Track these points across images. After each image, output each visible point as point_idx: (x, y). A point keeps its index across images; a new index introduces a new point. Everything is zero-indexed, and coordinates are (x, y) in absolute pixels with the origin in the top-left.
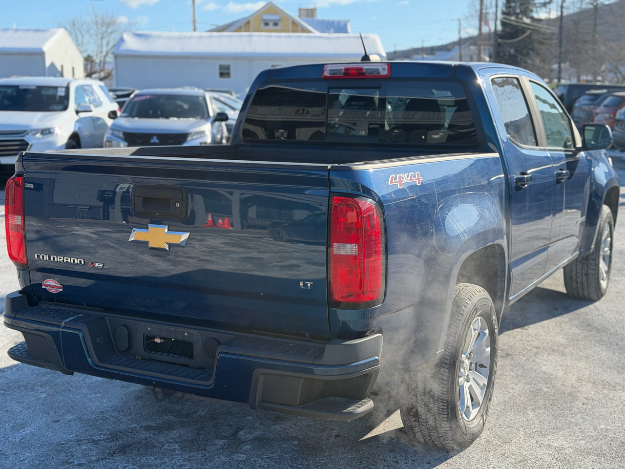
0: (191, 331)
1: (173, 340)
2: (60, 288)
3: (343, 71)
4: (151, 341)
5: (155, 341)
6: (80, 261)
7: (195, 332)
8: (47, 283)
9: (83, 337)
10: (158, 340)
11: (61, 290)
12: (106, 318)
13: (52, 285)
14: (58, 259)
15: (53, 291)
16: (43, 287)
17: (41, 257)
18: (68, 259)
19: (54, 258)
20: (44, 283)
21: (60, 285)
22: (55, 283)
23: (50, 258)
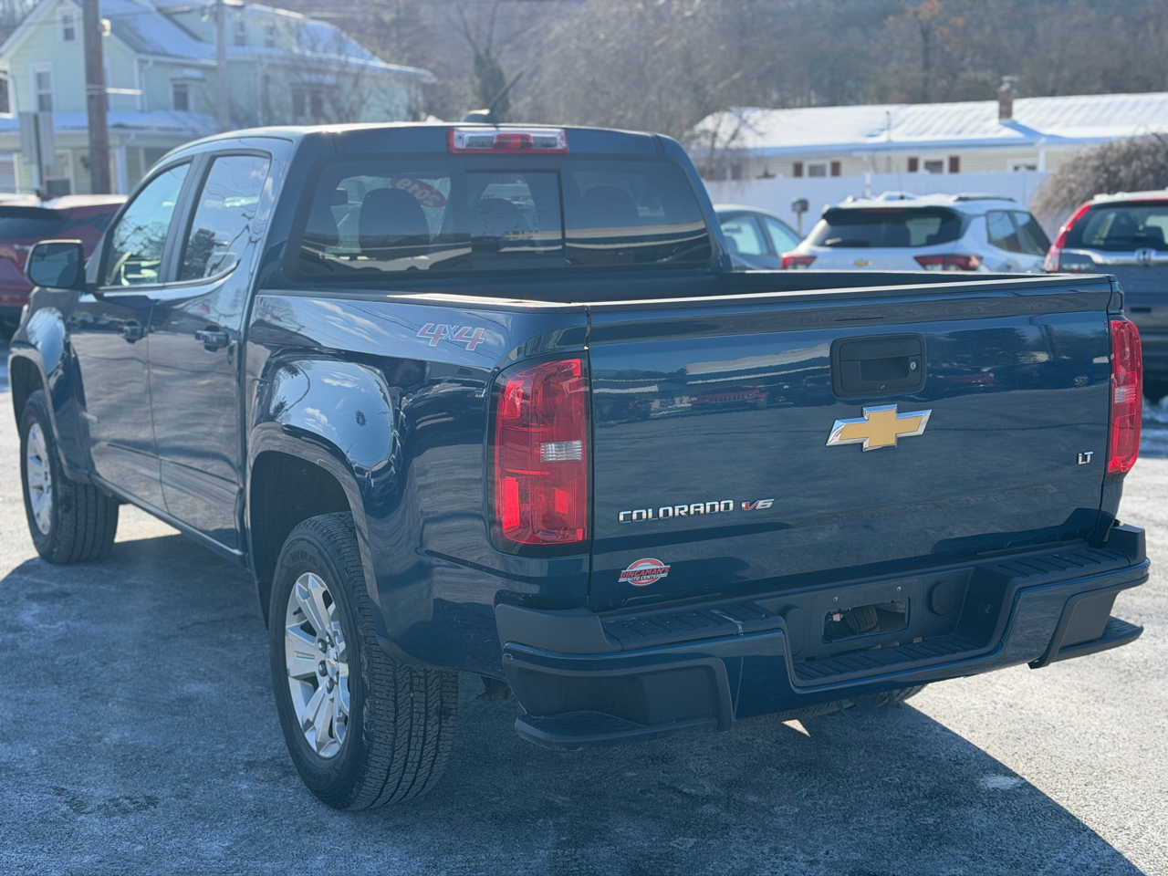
0: (908, 581)
2: (663, 572)
4: (830, 621)
5: (833, 619)
7: (914, 581)
8: (634, 569)
9: (785, 636)
10: (837, 618)
11: (665, 575)
13: (645, 571)
14: (677, 511)
15: (645, 581)
16: (621, 580)
17: (635, 516)
18: (699, 507)
19: (666, 512)
20: (627, 570)
21: (664, 566)
22: (653, 563)
23: (656, 514)
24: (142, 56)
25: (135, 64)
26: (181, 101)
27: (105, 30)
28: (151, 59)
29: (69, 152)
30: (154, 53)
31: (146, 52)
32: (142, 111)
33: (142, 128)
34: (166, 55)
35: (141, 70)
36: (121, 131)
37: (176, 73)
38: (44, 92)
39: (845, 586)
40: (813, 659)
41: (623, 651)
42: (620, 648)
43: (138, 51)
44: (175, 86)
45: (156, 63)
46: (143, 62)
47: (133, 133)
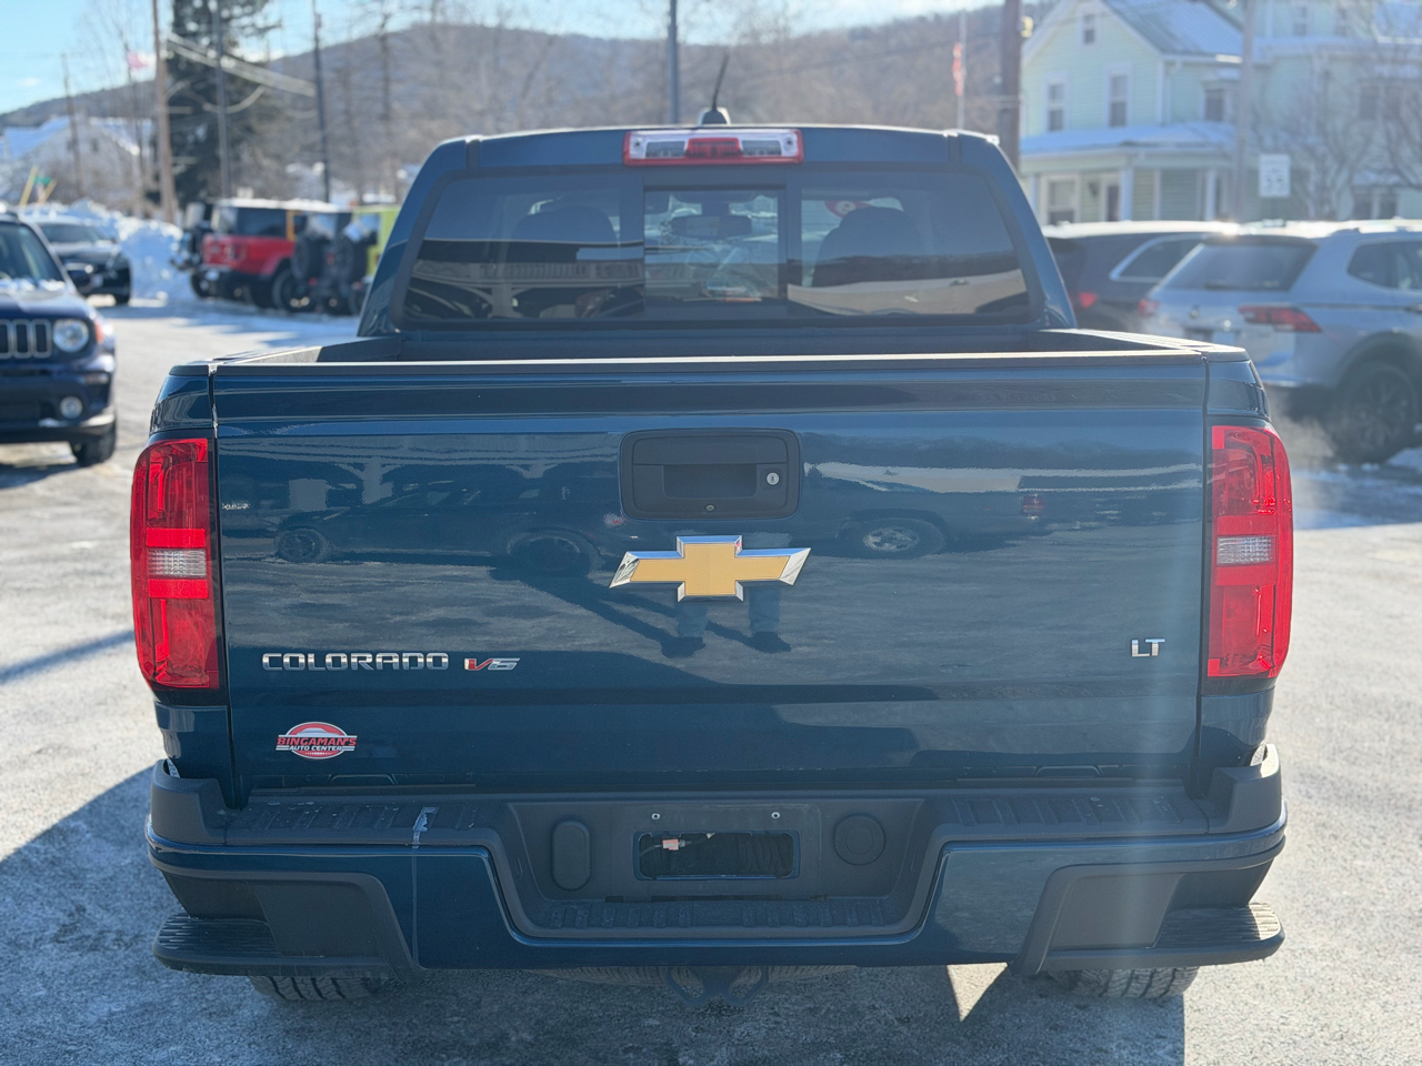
0: (792, 805)
1: (709, 836)
2: (347, 744)
3: (686, 147)
4: (652, 848)
5: (665, 846)
6: (437, 660)
7: (805, 806)
8: (299, 735)
9: (491, 859)
10: (672, 845)
11: (351, 748)
12: (510, 805)
13: (317, 739)
14: (354, 660)
15: (319, 753)
16: (280, 748)
17: (286, 660)
18: (391, 658)
19: (336, 661)
20: (287, 735)
21: (346, 736)
22: (329, 730)
23: (320, 660)
24: (1170, 57)
25: (1160, 67)
26: (1214, 110)
27: (1024, 29)
28: (1179, 59)
29: (1077, 177)
30: (1186, 52)
31: (1174, 52)
32: (1163, 125)
33: (1154, 145)
34: (1200, 53)
35: (1167, 74)
36: (1131, 150)
37: (1210, 76)
38: (1056, 105)
39: (672, 799)
40: (620, 899)
41: (225, 846)
42: (221, 840)
43: (1164, 50)
44: (1208, 91)
45: (1186, 64)
46: (1169, 64)
47: (1142, 152)
